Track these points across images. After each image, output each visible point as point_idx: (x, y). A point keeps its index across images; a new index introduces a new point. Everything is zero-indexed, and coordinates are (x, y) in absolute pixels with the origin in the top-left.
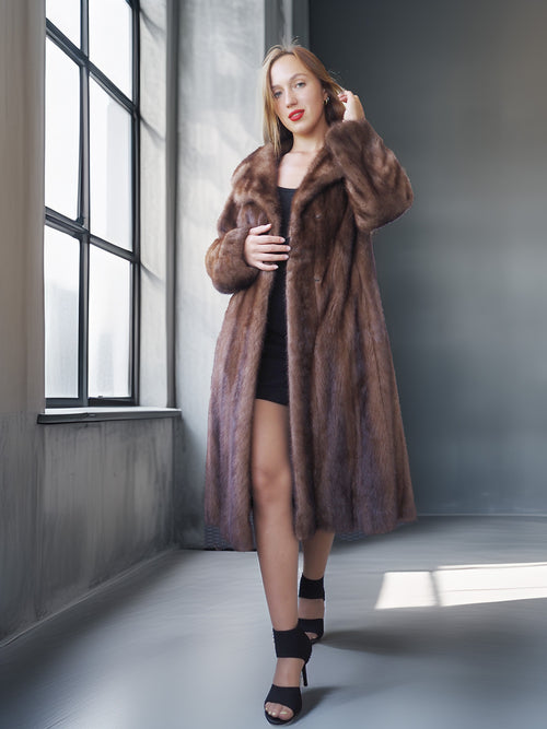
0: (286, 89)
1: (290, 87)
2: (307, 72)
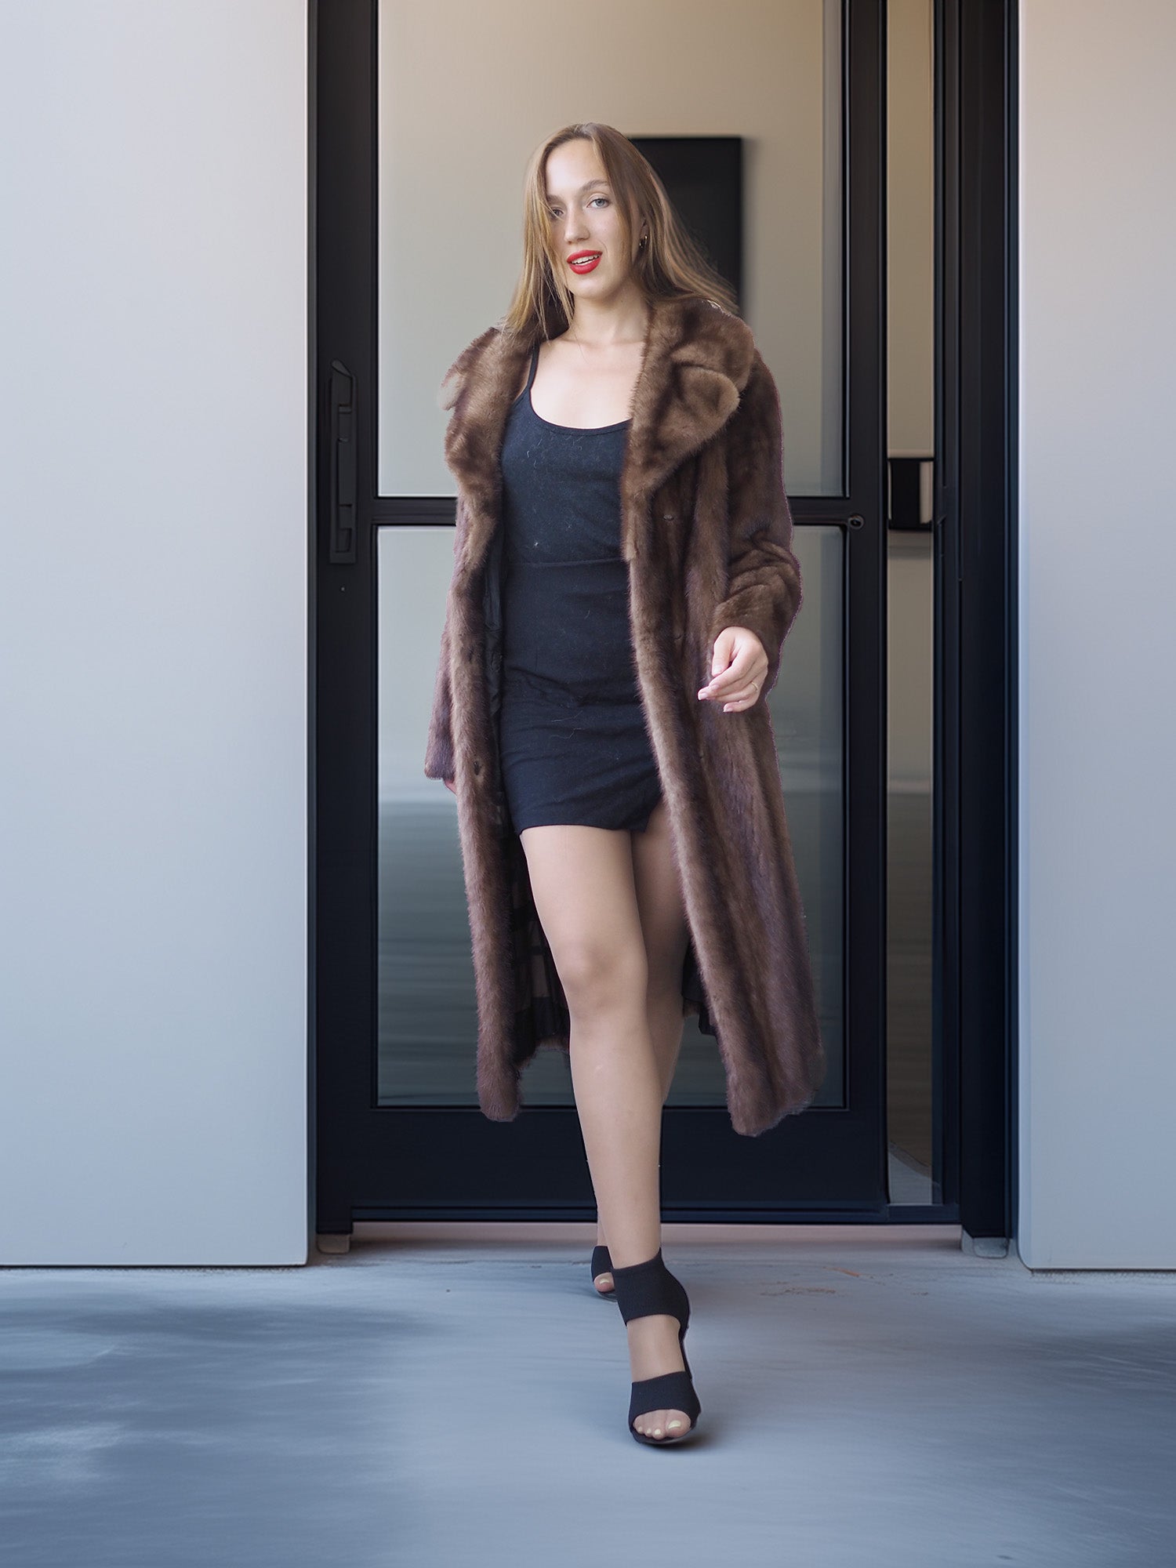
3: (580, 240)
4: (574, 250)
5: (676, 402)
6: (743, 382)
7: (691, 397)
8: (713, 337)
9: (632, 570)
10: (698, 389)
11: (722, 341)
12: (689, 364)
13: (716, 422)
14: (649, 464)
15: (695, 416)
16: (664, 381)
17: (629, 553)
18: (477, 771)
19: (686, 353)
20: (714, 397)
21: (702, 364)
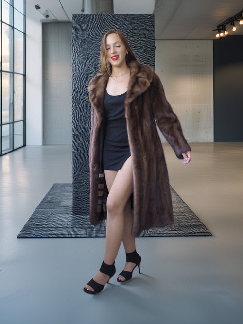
0: (112, 47)
1: (114, 46)
2: (121, 41)
3: (114, 53)
4: (113, 55)
5: (137, 84)
6: (151, 81)
7: (140, 84)
8: (144, 71)
9: (127, 119)
10: (141, 82)
11: (146, 72)
13: (144, 89)
14: (130, 97)
15: (140, 87)
16: (134, 80)
17: (126, 116)
18: (94, 167)
19: (139, 75)
20: (145, 84)
21: (142, 77)
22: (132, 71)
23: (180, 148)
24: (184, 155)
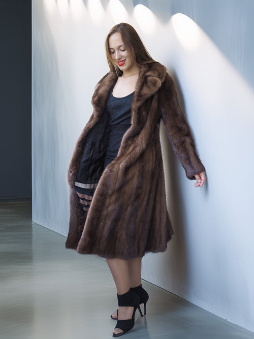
5: (145, 85)
6: (163, 80)
7: (149, 84)
8: (155, 70)
10: (151, 82)
11: (158, 71)
12: (149, 76)
13: (155, 90)
14: (138, 100)
15: (150, 88)
16: (143, 80)
19: (148, 73)
20: (155, 83)
21: (152, 76)
22: (142, 70)
23: (192, 167)
24: (197, 176)
